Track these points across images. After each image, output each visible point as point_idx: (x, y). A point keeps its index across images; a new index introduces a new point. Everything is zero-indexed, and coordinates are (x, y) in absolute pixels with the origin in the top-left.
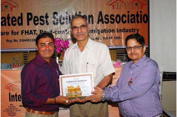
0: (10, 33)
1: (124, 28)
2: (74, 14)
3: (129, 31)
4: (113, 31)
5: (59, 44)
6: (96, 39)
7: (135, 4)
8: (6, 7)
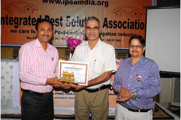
0: (30, 32)
1: (124, 33)
2: (84, 19)
3: (128, 35)
4: (115, 34)
5: (73, 42)
7: (134, 14)
8: (28, 9)
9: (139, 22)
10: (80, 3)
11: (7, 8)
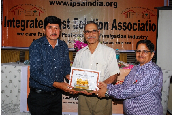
0: (37, 34)
1: (135, 35)
3: (138, 37)
4: (125, 37)
5: (81, 46)
6: (110, 43)
7: (145, 15)
8: (35, 12)
9: (150, 23)
10: (88, 5)
11: (14, 11)
